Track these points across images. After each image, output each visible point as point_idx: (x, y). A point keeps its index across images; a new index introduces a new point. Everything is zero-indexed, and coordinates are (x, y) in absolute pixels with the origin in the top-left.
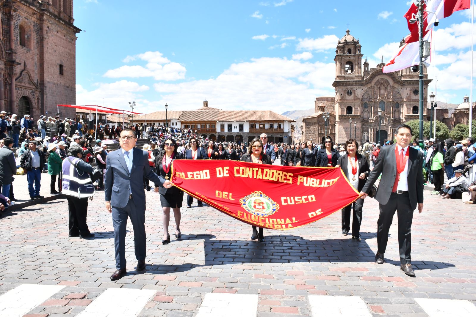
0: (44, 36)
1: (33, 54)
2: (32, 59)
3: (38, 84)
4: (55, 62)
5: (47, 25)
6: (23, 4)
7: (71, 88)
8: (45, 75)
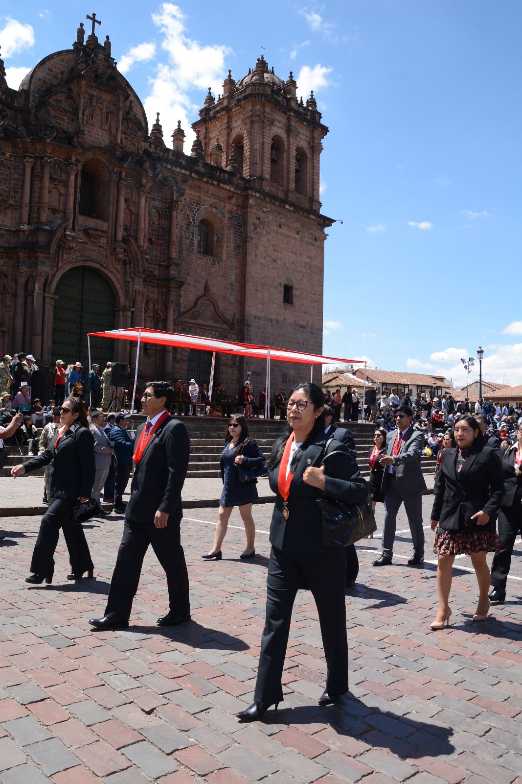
0: (249, 235)
1: (226, 268)
2: (222, 276)
3: (235, 322)
4: (274, 280)
5: (254, 214)
6: (207, 183)
7: (312, 329)
8: (248, 303)
